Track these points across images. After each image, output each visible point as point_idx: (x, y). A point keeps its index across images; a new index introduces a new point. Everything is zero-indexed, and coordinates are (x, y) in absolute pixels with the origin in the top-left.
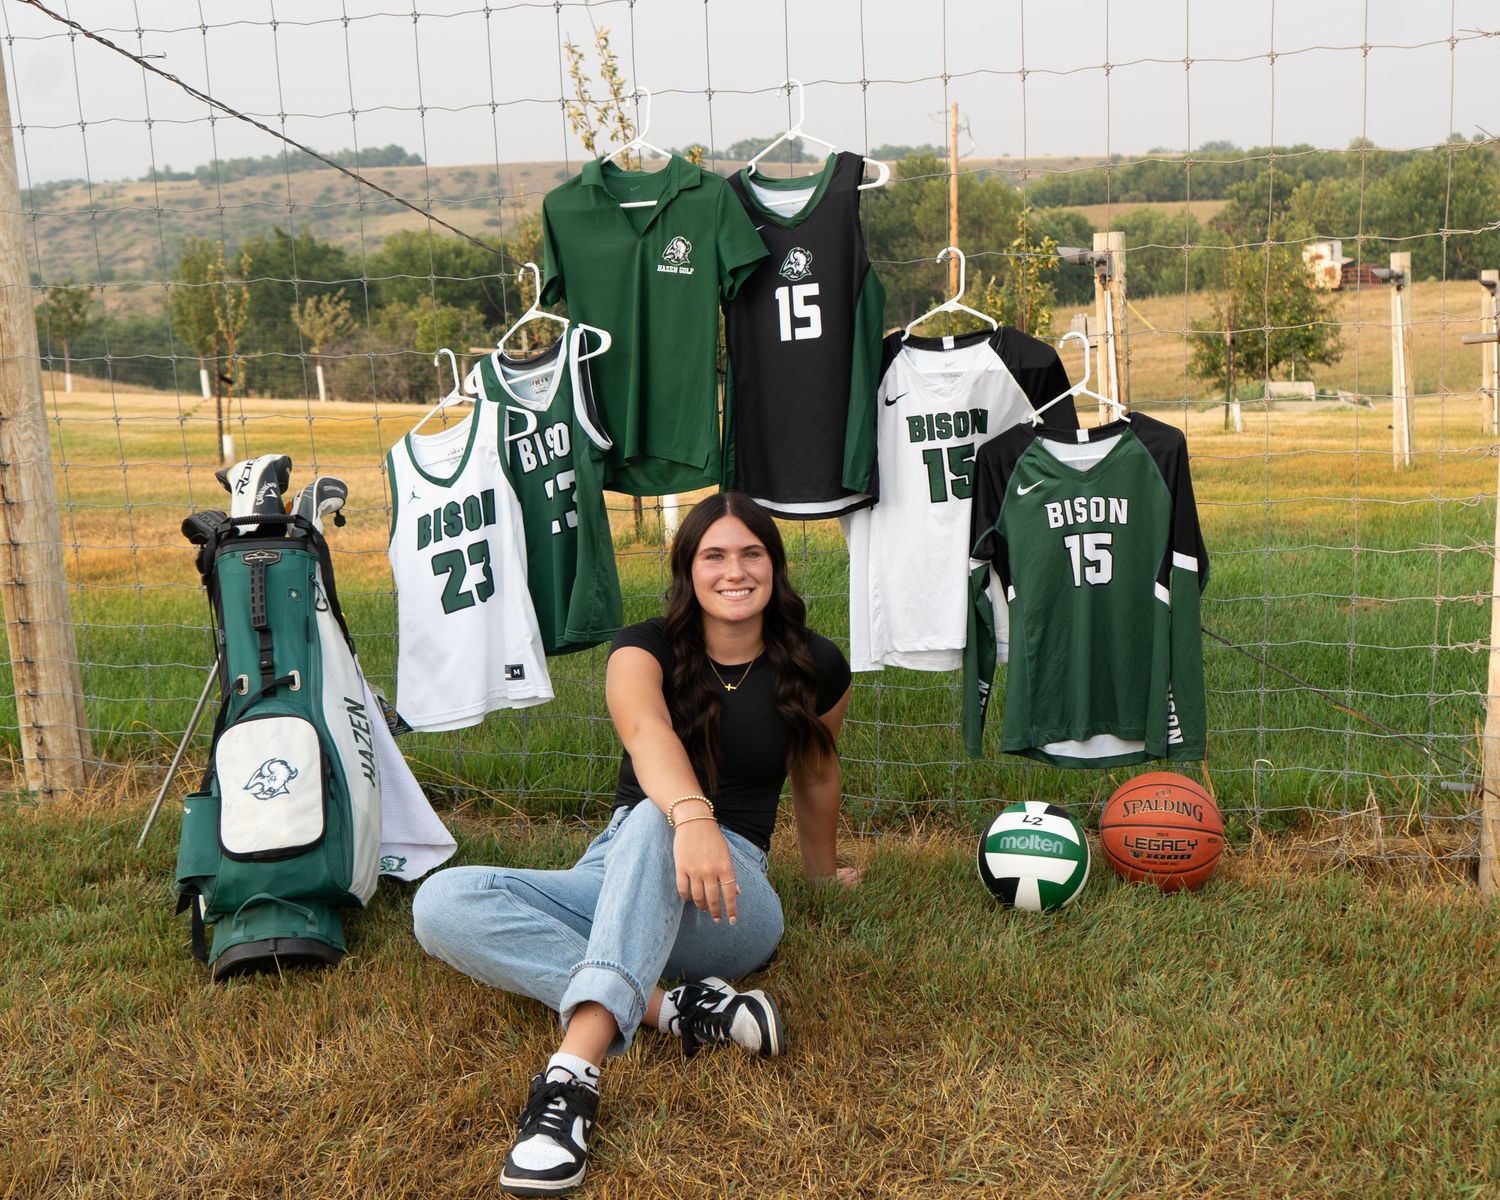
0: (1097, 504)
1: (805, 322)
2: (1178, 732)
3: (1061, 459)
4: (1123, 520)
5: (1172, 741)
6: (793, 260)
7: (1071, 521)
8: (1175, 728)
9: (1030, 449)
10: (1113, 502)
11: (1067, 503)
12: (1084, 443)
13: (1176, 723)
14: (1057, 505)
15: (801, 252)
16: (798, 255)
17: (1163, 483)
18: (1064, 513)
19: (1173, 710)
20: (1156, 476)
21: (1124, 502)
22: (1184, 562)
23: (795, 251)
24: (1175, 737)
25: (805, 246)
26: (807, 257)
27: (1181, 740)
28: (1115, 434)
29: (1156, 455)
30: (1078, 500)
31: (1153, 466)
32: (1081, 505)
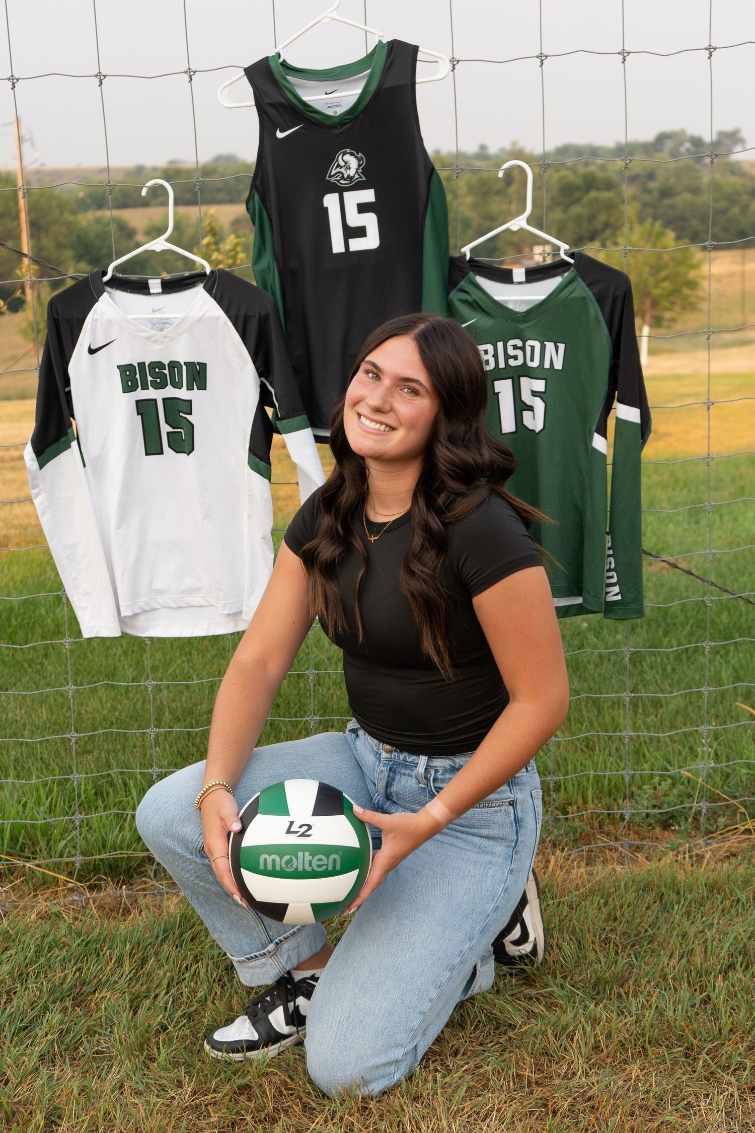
0: (533, 348)
1: (360, 232)
2: (616, 589)
3: (497, 298)
4: (558, 365)
5: (610, 598)
6: (342, 163)
7: (502, 365)
8: (613, 585)
9: (463, 284)
10: (550, 346)
11: (500, 345)
12: (520, 283)
13: (615, 580)
14: (489, 347)
15: (352, 154)
16: (347, 157)
17: (605, 330)
18: (496, 356)
19: (613, 566)
20: (598, 322)
21: (562, 347)
22: (628, 413)
23: (344, 154)
24: (614, 594)
25: (356, 148)
26: (359, 160)
27: (619, 597)
28: (555, 275)
29: (600, 300)
30: (511, 343)
31: (594, 309)
32: (515, 347)
